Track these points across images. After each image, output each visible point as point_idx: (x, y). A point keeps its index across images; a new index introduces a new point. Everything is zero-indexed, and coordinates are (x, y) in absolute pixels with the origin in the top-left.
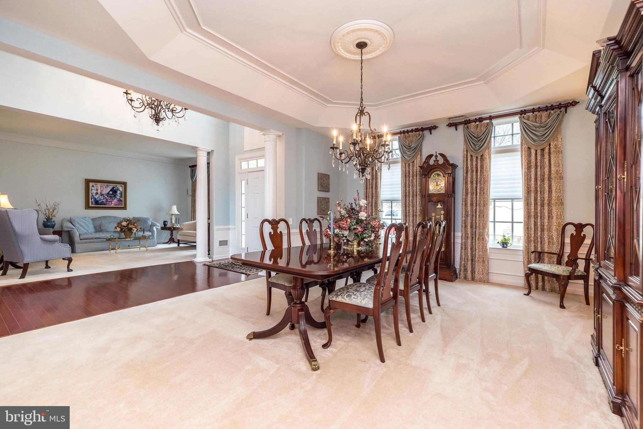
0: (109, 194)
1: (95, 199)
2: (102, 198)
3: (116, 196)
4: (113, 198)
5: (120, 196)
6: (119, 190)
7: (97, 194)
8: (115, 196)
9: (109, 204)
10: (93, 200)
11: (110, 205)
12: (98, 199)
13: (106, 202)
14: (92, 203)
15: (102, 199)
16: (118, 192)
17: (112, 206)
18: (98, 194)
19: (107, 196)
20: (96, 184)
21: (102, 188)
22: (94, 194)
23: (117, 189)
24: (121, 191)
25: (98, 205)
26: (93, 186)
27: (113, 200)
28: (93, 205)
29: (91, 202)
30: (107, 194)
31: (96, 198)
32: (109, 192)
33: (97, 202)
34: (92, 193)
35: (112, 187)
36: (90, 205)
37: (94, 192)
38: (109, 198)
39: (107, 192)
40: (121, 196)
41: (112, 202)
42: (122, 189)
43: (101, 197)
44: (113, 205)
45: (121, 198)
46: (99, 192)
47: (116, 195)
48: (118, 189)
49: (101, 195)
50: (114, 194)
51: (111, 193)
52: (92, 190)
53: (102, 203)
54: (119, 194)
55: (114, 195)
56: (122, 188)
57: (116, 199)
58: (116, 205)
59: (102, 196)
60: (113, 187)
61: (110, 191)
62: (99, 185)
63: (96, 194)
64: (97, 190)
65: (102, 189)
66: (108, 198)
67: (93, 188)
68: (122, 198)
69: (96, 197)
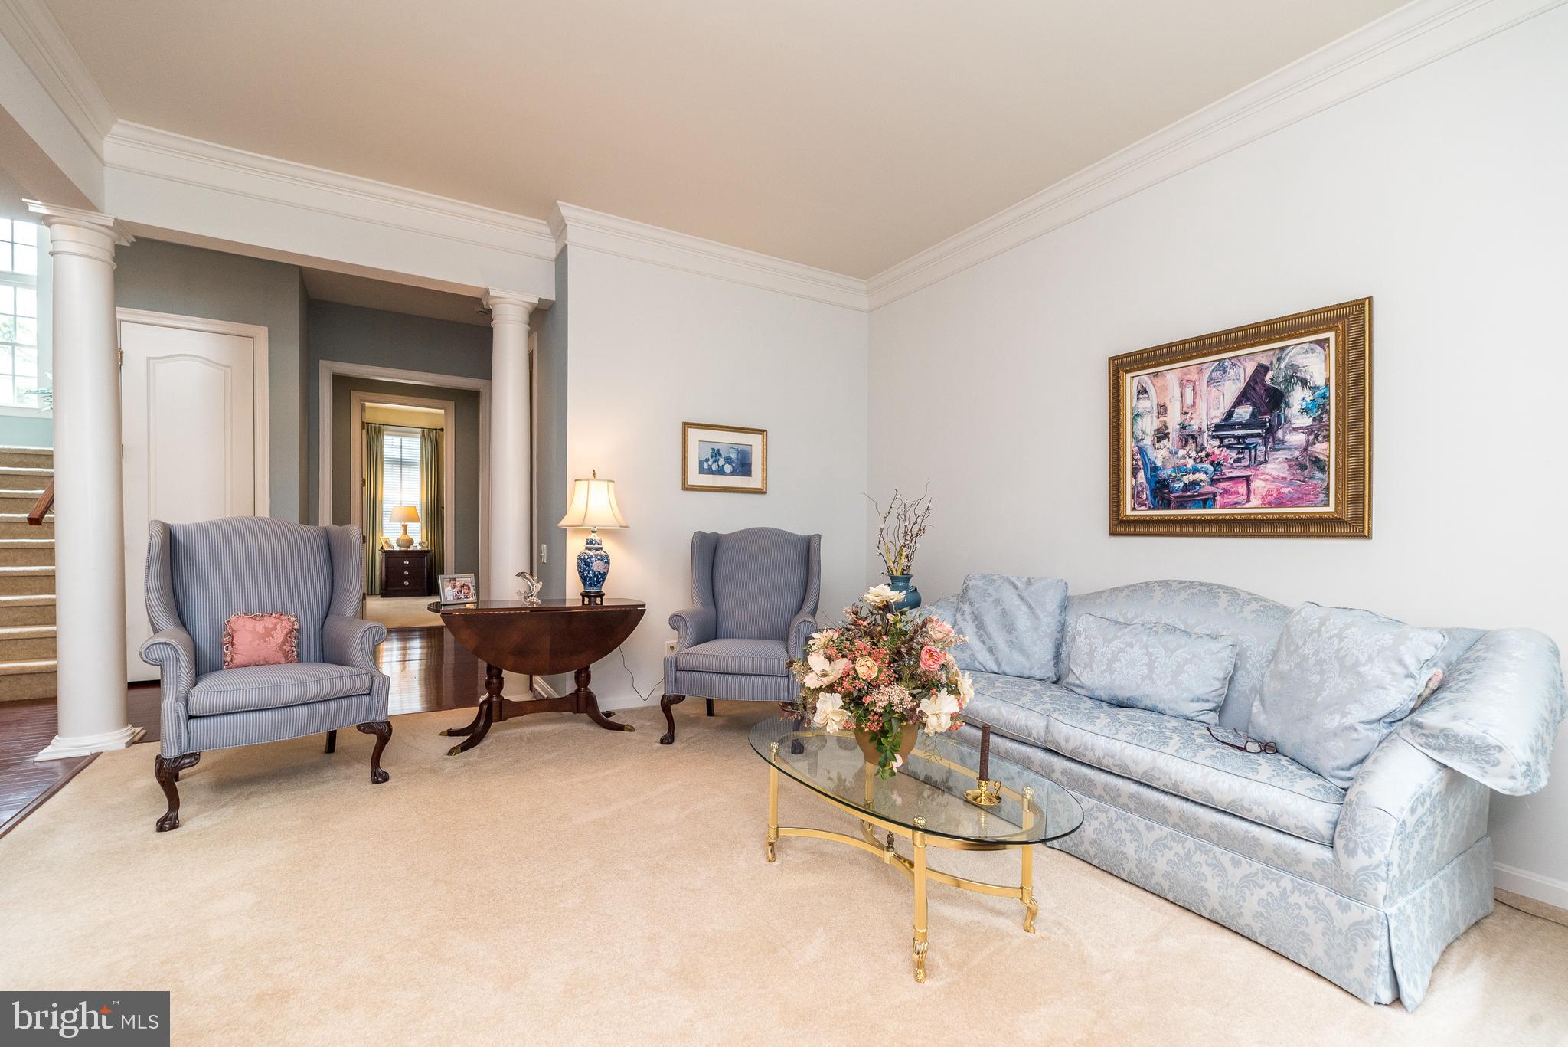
0: (1231, 427)
1: (1155, 469)
2: (1187, 457)
3: (1280, 434)
4: (1261, 448)
5: (1308, 430)
6: (1304, 382)
7: (1161, 435)
8: (1271, 431)
9: (1233, 498)
10: (1141, 474)
11: (1236, 505)
12: (1169, 471)
13: (1213, 482)
14: (1137, 493)
15: (1190, 463)
16: (1298, 397)
17: (1255, 507)
18: (1166, 436)
19: (1221, 439)
20: (1156, 374)
21: (1189, 392)
22: (1147, 442)
23: (1288, 380)
24: (1314, 388)
25: (1168, 507)
26: (1143, 391)
27: (1255, 464)
28: (1143, 512)
29: (1134, 487)
30: (1217, 428)
31: (1159, 464)
32: (1230, 414)
33: (1160, 491)
34: (1139, 434)
35: (1251, 367)
36: (1129, 512)
37: (1149, 425)
38: (1234, 454)
39: (1217, 416)
40: (1317, 432)
41: (1248, 479)
42: (1327, 369)
43: (1182, 452)
44: (1255, 501)
45: (1319, 448)
46: (1173, 420)
47: (1282, 421)
48: (1295, 377)
49: (1189, 438)
50: (1267, 418)
51: (1244, 412)
52: (1137, 416)
53: (1191, 495)
54: (1305, 411)
55: (1262, 425)
56: (1327, 358)
57: (1281, 455)
58: (1281, 505)
59: (1191, 446)
60: (1262, 370)
61: (1238, 403)
62: (1172, 375)
63: (1160, 440)
64: (1162, 410)
65: (1189, 400)
66: (1226, 451)
67: (1144, 405)
68: (1327, 438)
69: (1158, 456)
